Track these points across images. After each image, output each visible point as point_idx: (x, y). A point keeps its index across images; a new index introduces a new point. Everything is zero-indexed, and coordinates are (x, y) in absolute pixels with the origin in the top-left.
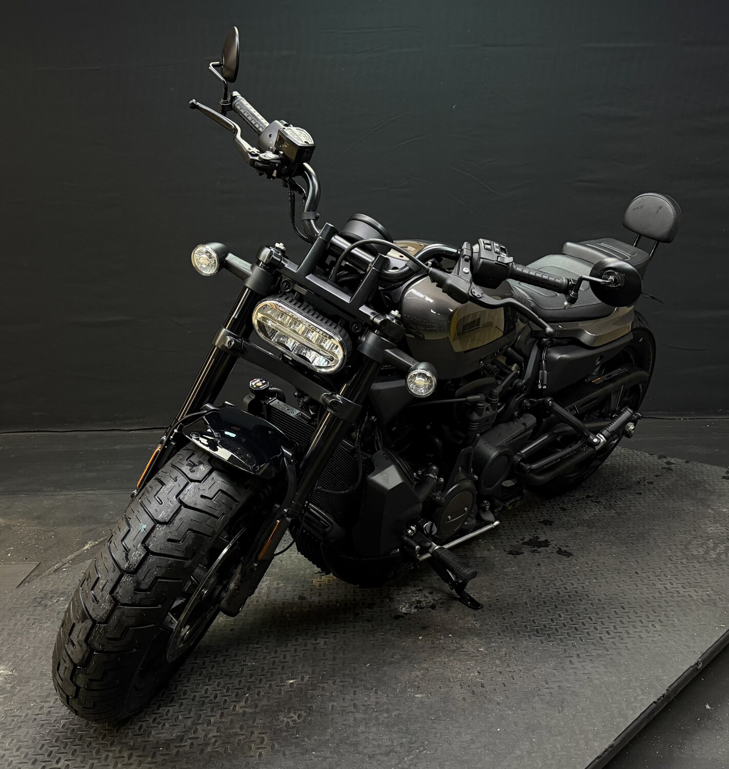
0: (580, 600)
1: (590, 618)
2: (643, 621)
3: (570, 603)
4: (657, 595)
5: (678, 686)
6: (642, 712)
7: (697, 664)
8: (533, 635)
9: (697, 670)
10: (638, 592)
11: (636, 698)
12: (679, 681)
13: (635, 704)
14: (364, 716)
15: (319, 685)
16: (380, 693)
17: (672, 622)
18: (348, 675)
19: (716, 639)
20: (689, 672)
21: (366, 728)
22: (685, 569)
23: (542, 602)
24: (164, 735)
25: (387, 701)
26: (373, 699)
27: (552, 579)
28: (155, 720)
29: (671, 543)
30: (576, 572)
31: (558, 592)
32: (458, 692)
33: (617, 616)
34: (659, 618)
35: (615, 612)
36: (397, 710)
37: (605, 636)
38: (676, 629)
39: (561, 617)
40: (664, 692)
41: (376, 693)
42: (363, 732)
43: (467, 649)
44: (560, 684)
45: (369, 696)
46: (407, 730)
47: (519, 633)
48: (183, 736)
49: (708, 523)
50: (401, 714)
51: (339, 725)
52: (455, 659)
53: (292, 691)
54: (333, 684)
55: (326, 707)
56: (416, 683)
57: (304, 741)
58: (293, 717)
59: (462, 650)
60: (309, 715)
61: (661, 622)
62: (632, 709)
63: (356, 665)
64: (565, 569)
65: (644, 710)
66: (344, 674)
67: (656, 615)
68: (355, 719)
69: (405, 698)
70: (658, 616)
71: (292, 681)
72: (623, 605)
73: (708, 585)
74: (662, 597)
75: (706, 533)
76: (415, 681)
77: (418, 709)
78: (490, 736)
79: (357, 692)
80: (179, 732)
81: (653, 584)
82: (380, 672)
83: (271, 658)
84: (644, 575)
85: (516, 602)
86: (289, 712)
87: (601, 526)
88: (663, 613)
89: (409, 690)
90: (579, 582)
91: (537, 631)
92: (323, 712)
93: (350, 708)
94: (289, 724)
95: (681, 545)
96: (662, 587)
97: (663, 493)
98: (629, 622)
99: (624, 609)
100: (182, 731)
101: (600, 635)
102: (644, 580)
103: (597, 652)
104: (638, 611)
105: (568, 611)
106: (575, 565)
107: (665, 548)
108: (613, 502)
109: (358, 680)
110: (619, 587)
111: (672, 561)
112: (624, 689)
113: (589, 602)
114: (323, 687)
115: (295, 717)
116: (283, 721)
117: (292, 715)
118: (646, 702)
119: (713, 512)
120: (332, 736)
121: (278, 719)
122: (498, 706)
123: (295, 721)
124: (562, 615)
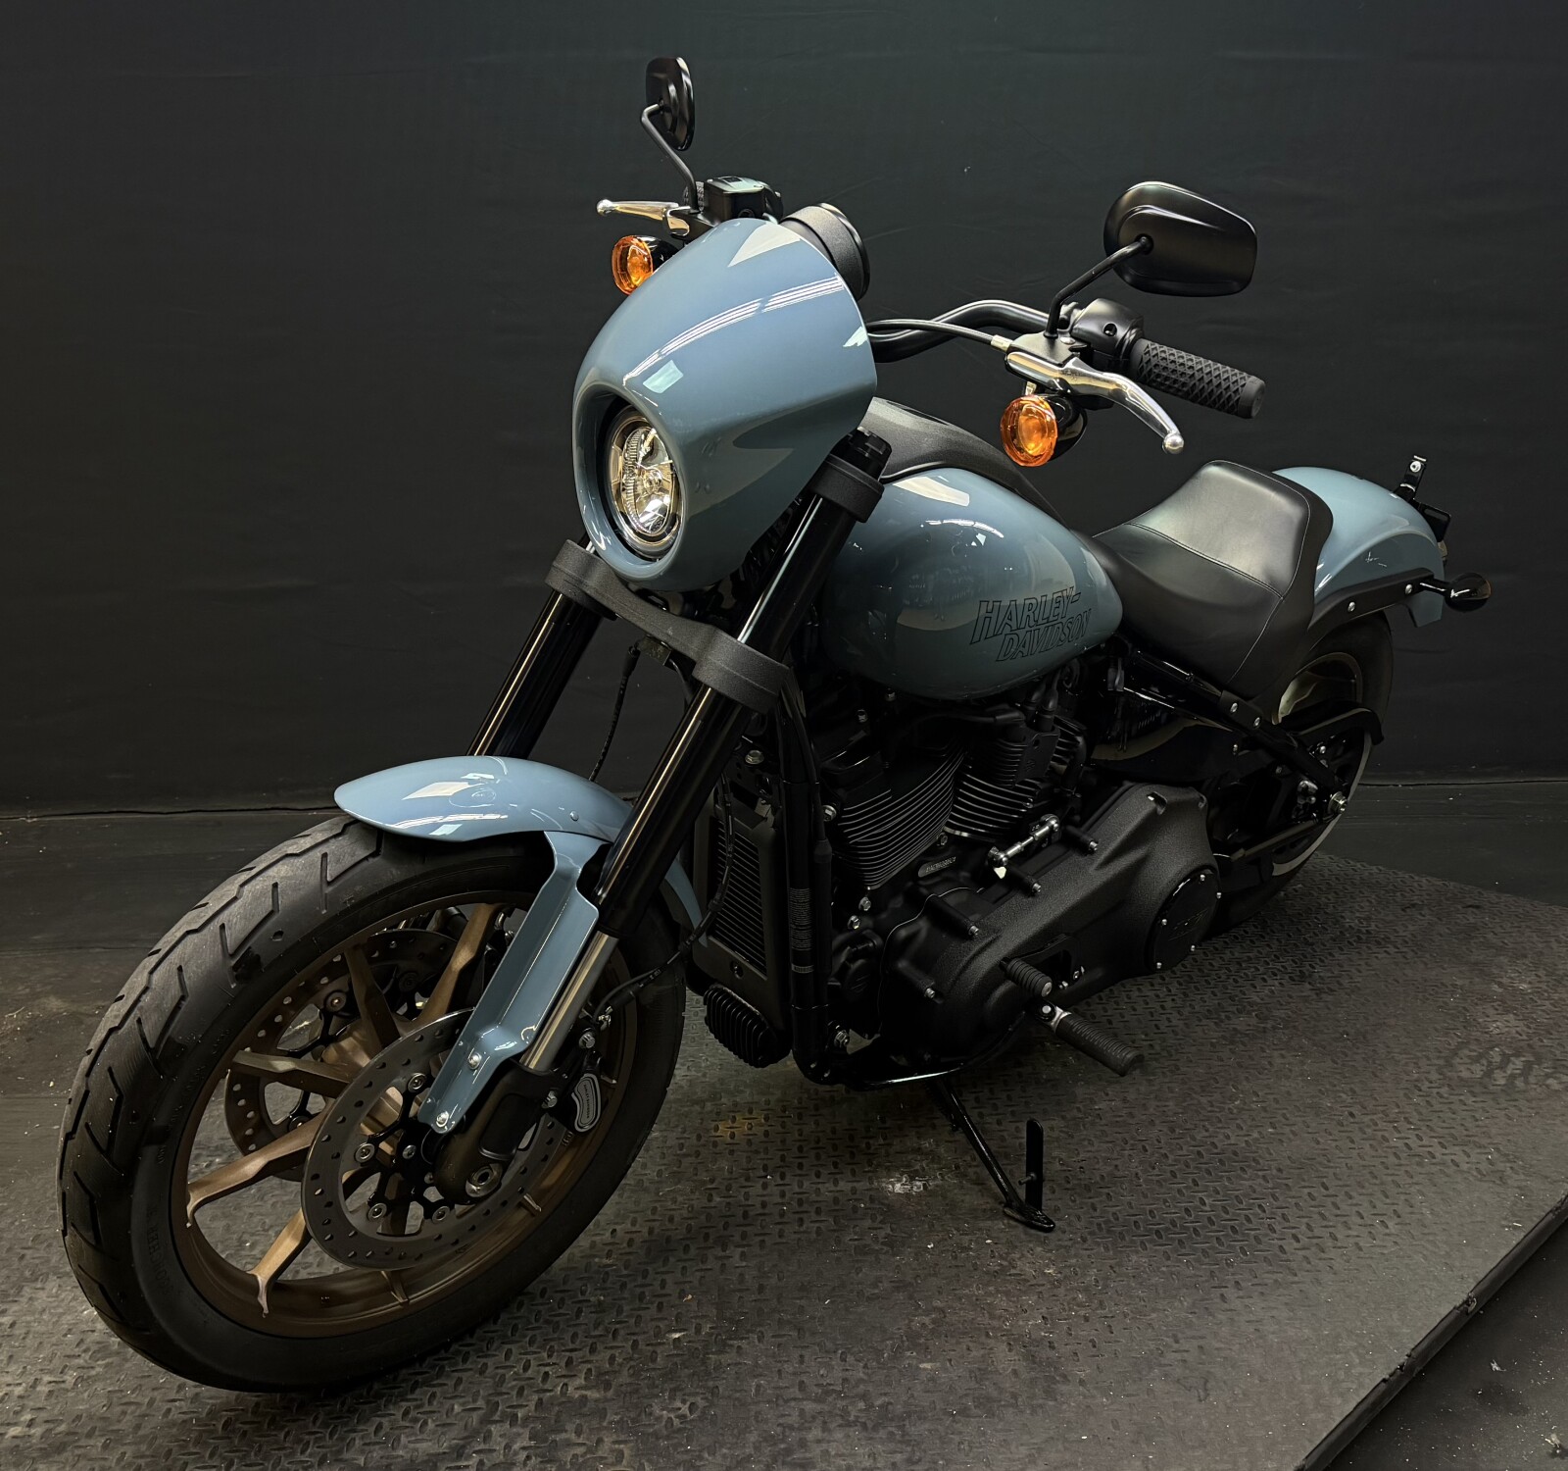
0: (1242, 1169)
1: (1260, 1206)
2: (1365, 1215)
3: (1222, 1177)
4: (1392, 1160)
5: (1430, 1347)
6: (1359, 1400)
7: (1467, 1302)
8: (1151, 1241)
9: (1467, 1314)
10: (1355, 1152)
11: (1348, 1371)
12: (1432, 1336)
13: (1344, 1385)
14: (819, 1408)
15: (731, 1342)
16: (850, 1359)
17: (1418, 1216)
18: (789, 1322)
19: (1504, 1252)
20: (1451, 1318)
21: (823, 1432)
22: (1445, 1108)
23: (1169, 1175)
24: (425, 1445)
25: (865, 1378)
26: (838, 1373)
27: (1188, 1126)
28: (406, 1413)
29: (1419, 1054)
30: (1235, 1111)
31: (1199, 1153)
32: (1006, 1359)
33: (1313, 1203)
34: (1395, 1207)
35: (1309, 1194)
36: (885, 1394)
37: (1290, 1245)
38: (1426, 1231)
39: (1204, 1204)
40: (1403, 1359)
41: (844, 1360)
42: (819, 1441)
43: (1022, 1271)
44: (1201, 1342)
45: (829, 1367)
46: (903, 1436)
47: (1123, 1239)
48: (464, 1447)
49: (1491, 1012)
50: (891, 1403)
51: (770, 1425)
52: (998, 1291)
53: (677, 1355)
54: (759, 1341)
55: (745, 1388)
56: (922, 1340)
57: (701, 1458)
58: (680, 1409)
59: (1013, 1271)
60: (712, 1405)
61: (1399, 1217)
62: (1341, 1395)
63: (803, 1302)
64: (1212, 1106)
65: (1364, 1396)
66: (780, 1322)
67: (1388, 1201)
68: (802, 1412)
69: (900, 1371)
70: (1393, 1204)
71: (677, 1336)
72: (1325, 1180)
73: (1489, 1141)
74: (1401, 1165)
75: (1486, 1033)
76: (920, 1336)
77: (926, 1392)
78: (1066, 1449)
79: (806, 1359)
80: (454, 1439)
81: (1383, 1136)
82: (851, 1317)
83: (635, 1286)
84: (1366, 1119)
85: (1118, 1174)
86: (672, 1398)
87: (1283, 1016)
88: (1403, 1197)
89: (908, 1354)
90: (1241, 1133)
91: (1158, 1232)
92: (737, 1399)
93: (791, 1390)
94: (672, 1425)
95: (1439, 1058)
96: (1400, 1144)
97: (1405, 950)
98: (1337, 1216)
99: (1327, 1189)
100: (461, 1436)
101: (1280, 1243)
102: (1366, 1130)
103: (1275, 1276)
104: (1353, 1194)
105: (1218, 1193)
106: (1232, 1098)
107: (1406, 1064)
108: (1306, 969)
109: (807, 1335)
110: (1318, 1143)
111: (1420, 1090)
112: (1327, 1353)
113: (1260, 1173)
114: (739, 1347)
115: (685, 1409)
116: (662, 1416)
117: (678, 1404)
118: (1367, 1381)
119: (1500, 990)
120: (757, 1448)
121: (651, 1414)
122: (1081, 1388)
123: (684, 1416)
124: (1207, 1201)
